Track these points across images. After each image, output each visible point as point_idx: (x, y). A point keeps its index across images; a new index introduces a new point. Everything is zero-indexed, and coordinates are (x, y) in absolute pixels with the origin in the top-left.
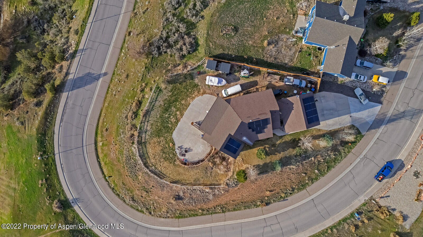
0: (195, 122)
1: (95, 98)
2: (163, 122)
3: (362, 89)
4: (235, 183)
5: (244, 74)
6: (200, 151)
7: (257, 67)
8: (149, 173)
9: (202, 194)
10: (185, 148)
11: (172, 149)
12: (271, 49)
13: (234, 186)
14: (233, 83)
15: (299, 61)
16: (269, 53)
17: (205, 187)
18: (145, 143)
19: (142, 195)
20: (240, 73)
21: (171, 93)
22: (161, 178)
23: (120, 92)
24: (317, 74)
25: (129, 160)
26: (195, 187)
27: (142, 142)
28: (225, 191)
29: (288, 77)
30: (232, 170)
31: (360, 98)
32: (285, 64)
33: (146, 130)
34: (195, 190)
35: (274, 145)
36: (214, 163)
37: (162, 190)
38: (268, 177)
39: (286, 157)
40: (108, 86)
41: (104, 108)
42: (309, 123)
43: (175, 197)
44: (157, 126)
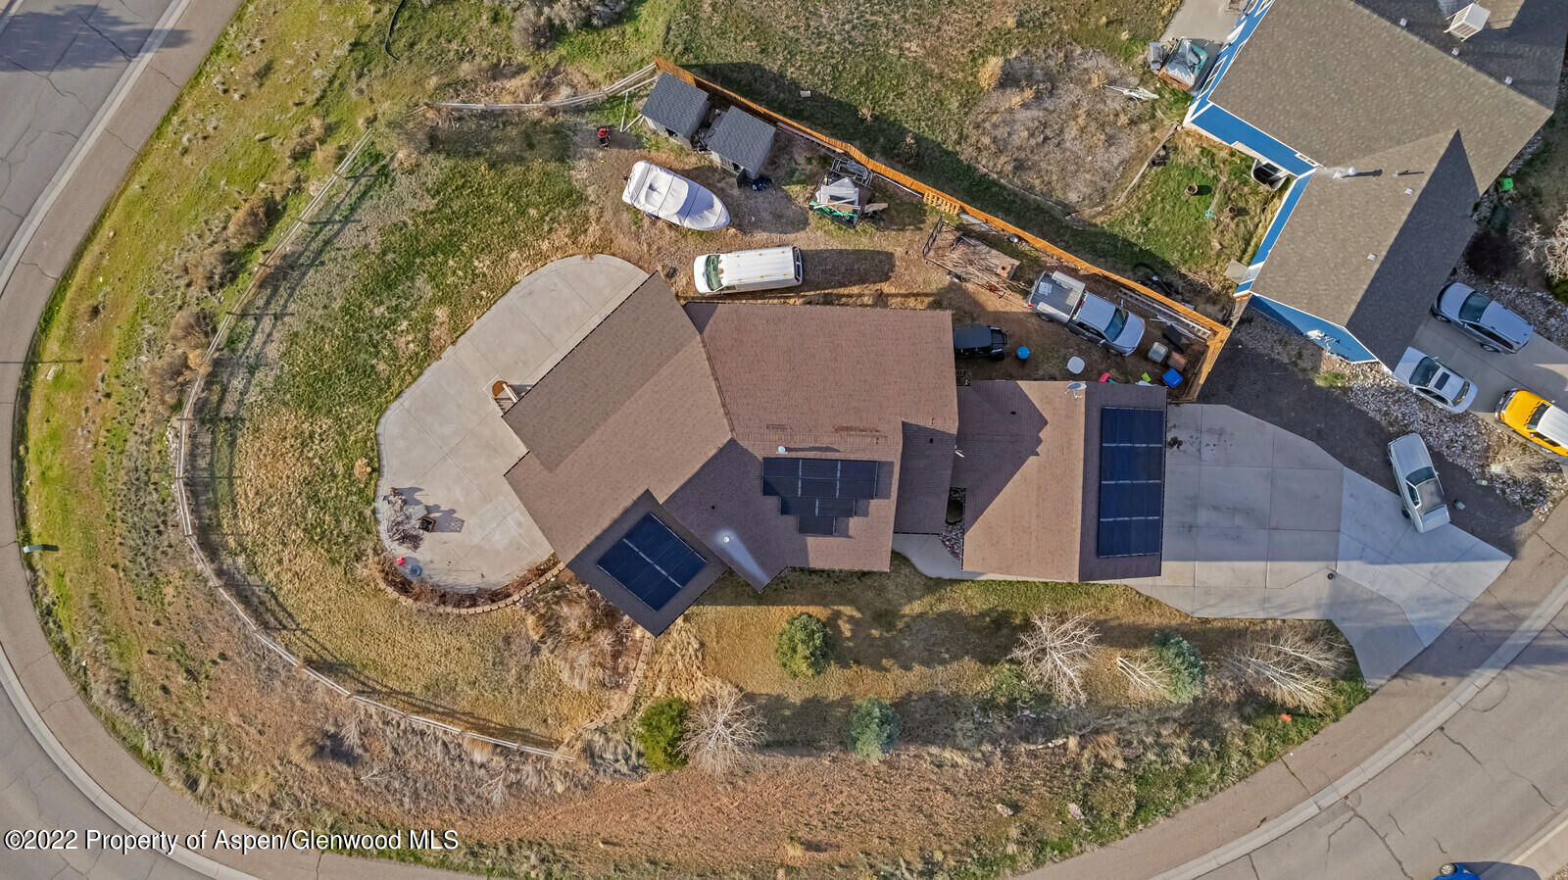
0: (516, 383)
1: (91, 142)
2: (352, 340)
3: (1430, 448)
4: (634, 756)
5: (834, 198)
6: (499, 540)
7: (907, 183)
8: (214, 582)
9: (457, 764)
10: (427, 508)
11: (361, 492)
12: (1011, 110)
13: (625, 770)
14: (765, 235)
15: (1139, 210)
16: (995, 126)
17: (476, 735)
18: (235, 422)
19: (166, 683)
20: (817, 189)
21: (431, 203)
22: (265, 626)
23: (208, 141)
24: (1216, 301)
25: (138, 490)
26: (420, 721)
27: (223, 415)
28: (576, 786)
29: (1057, 276)
30: (632, 689)
31: (1411, 490)
32: (1065, 206)
33: (257, 356)
34: (423, 734)
35: (885, 617)
36: (551, 626)
37: (265, 689)
38: (810, 775)
39: (933, 696)
40: (170, 102)
41: (121, 202)
42: (1099, 552)
43: (314, 743)
44: (318, 350)
